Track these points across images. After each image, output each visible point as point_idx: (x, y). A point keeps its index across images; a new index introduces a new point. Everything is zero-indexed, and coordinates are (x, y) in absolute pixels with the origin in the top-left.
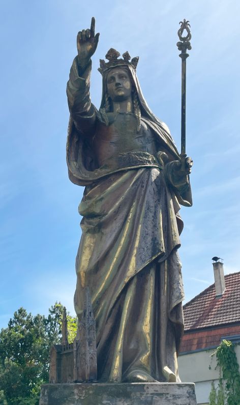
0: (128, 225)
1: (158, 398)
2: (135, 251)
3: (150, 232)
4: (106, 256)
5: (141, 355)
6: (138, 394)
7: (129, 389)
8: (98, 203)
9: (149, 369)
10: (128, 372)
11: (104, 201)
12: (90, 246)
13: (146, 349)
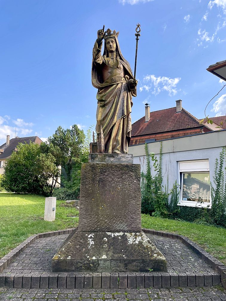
0: (114, 105)
1: (122, 158)
2: (116, 114)
3: (122, 108)
4: (107, 115)
5: (117, 146)
6: (117, 157)
7: (114, 155)
8: (104, 96)
9: (120, 150)
10: (113, 151)
11: (106, 96)
12: (101, 112)
13: (119, 144)
